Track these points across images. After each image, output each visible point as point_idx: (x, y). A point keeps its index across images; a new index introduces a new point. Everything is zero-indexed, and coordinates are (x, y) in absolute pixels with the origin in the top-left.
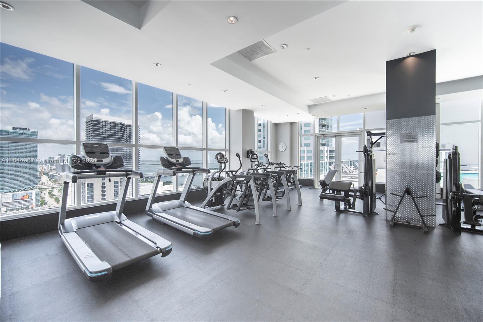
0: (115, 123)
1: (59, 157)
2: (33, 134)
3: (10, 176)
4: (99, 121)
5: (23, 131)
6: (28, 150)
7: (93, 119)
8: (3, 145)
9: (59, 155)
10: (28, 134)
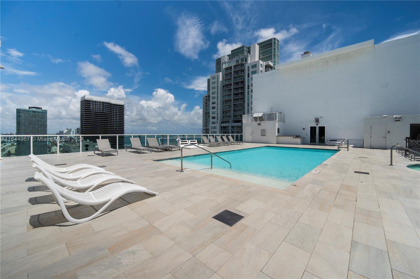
0: (104, 102)
1: (67, 131)
2: (43, 112)
3: (26, 146)
4: (90, 101)
5: (35, 110)
6: (40, 125)
7: (85, 99)
8: (20, 121)
9: (67, 129)
10: (40, 112)
